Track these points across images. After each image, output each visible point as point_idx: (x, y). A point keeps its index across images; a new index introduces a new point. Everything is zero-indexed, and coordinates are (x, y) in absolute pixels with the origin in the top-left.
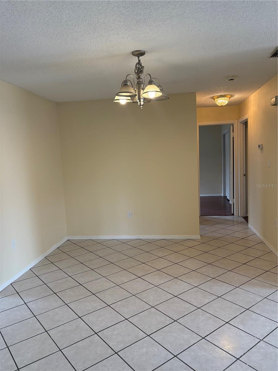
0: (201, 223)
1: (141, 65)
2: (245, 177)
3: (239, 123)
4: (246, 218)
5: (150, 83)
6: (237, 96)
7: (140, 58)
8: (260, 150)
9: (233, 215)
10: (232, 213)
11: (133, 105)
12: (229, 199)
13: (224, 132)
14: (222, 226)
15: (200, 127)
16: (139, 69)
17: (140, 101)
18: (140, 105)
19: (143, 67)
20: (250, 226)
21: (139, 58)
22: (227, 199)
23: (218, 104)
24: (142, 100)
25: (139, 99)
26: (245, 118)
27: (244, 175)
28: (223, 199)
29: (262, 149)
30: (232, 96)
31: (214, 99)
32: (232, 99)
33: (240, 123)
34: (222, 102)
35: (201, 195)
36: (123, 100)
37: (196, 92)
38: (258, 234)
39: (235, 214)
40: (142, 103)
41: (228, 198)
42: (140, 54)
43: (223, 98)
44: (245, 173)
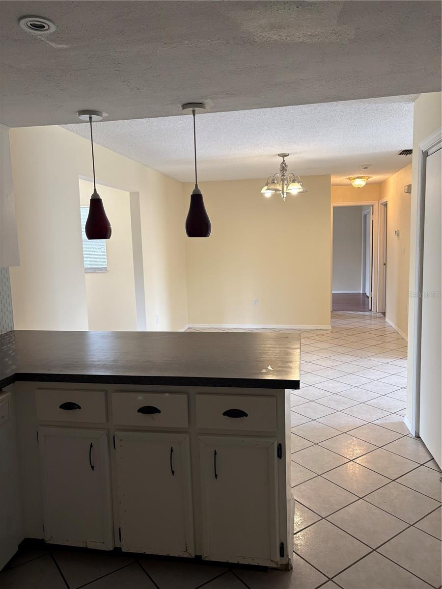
0: (332, 317)
1: (285, 164)
2: (385, 266)
3: (379, 205)
4: (384, 314)
5: (294, 181)
6: (375, 178)
7: (285, 158)
8: (397, 236)
9: (371, 310)
10: (370, 308)
11: (276, 197)
12: (368, 296)
13: (364, 212)
14: (355, 320)
15: (334, 207)
16: (284, 167)
17: (283, 194)
18: (283, 198)
19: (286, 166)
20: (387, 319)
21: (283, 158)
22: (367, 296)
23: (354, 185)
24: (285, 194)
25: (283, 193)
26: (384, 200)
27: (384, 264)
28: (362, 297)
29: (398, 235)
30: (369, 177)
31: (350, 180)
32: (370, 179)
33: (381, 204)
34: (359, 183)
35: (333, 292)
36: (267, 193)
37: (330, 175)
38: (394, 326)
39: (372, 310)
40: (285, 196)
41: (368, 294)
42: (284, 155)
43: (360, 179)
44: (385, 262)
